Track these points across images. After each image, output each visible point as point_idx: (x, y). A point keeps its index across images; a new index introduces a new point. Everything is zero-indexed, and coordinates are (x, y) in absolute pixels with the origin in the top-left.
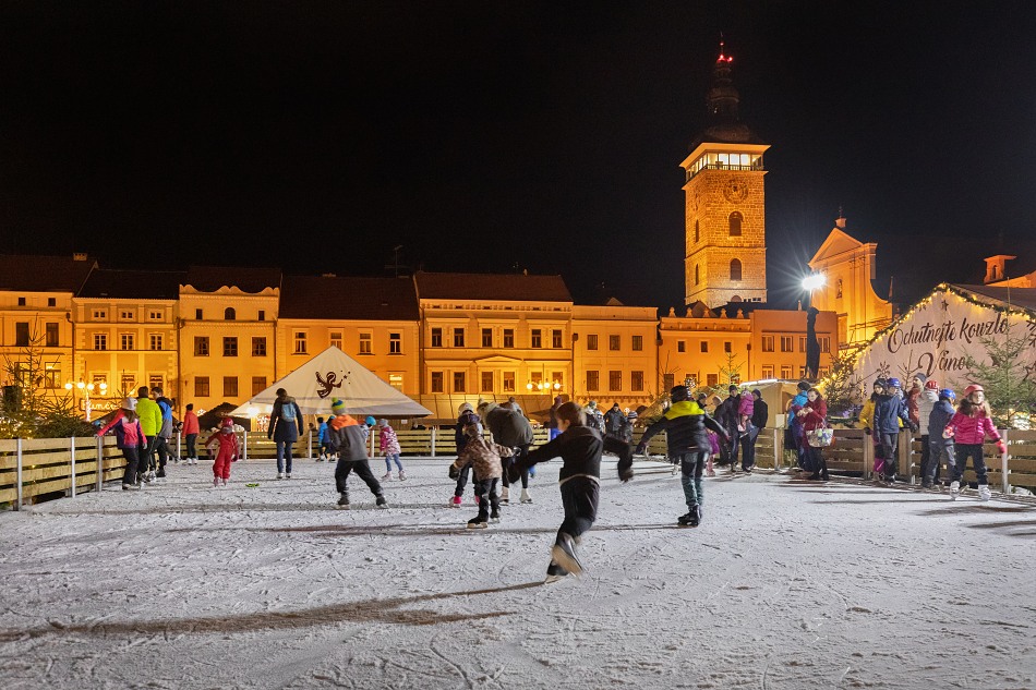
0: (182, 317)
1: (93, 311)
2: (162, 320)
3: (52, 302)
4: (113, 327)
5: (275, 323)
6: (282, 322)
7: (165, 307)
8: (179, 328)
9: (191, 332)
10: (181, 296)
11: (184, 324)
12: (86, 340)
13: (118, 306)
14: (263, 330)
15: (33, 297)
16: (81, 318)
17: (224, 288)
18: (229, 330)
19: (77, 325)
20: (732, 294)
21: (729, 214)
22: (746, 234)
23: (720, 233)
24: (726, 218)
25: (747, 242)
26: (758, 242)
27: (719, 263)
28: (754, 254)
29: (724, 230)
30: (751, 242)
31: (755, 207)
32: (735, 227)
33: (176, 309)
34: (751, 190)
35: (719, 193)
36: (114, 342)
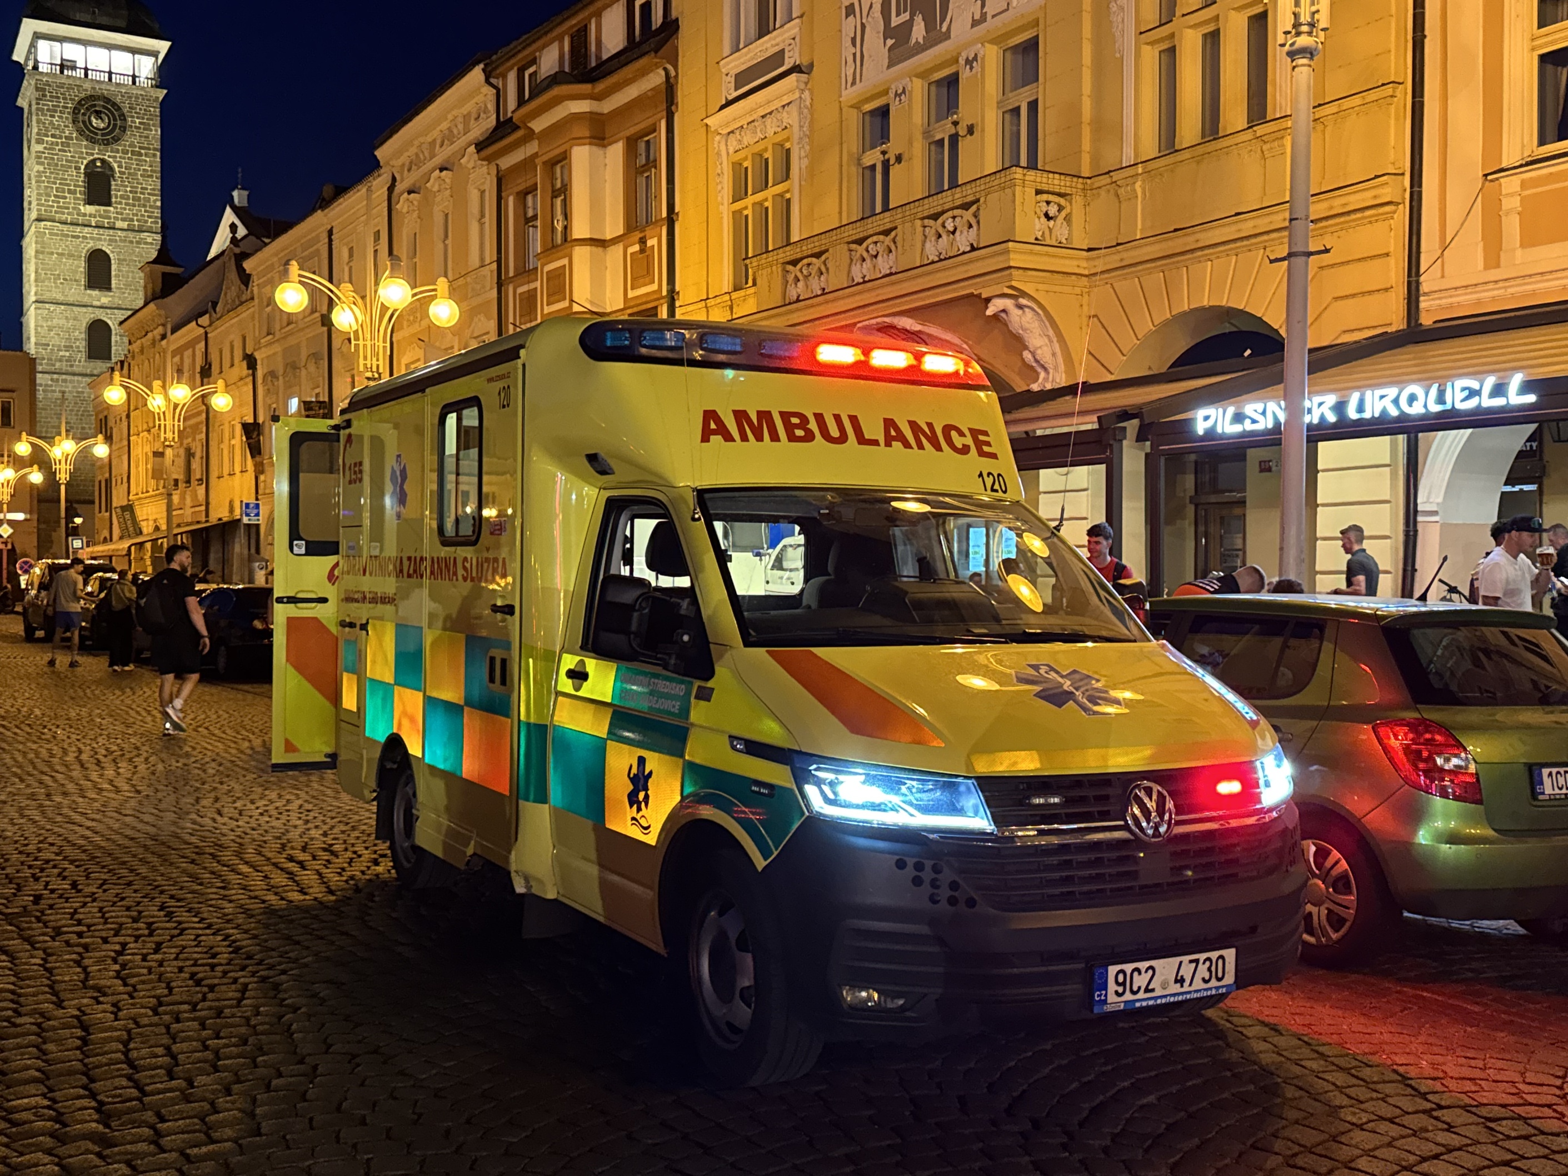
20: (87, 316)
21: (85, 162)
22: (120, 203)
23: (65, 198)
24: (77, 168)
25: (123, 220)
26: (146, 222)
27: (62, 254)
28: (138, 243)
29: (74, 192)
30: (132, 220)
31: (141, 155)
32: (99, 188)
34: (133, 121)
35: (63, 120)
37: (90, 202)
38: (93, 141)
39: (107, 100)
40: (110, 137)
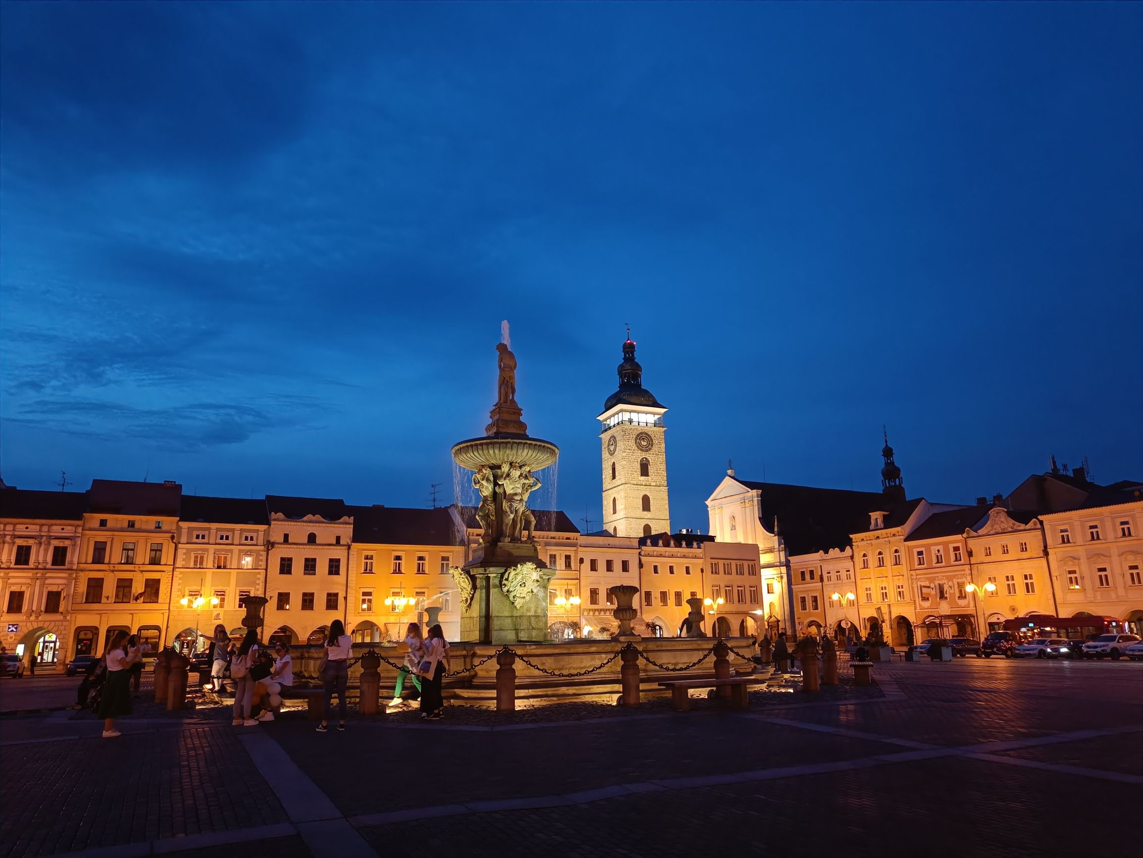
0: (272, 540)
1: (195, 533)
2: (254, 542)
3: (158, 525)
4: (212, 548)
5: (349, 547)
6: (356, 546)
7: (257, 531)
8: (268, 550)
9: (278, 554)
10: (273, 522)
11: (273, 547)
12: (187, 559)
13: (218, 530)
14: (338, 553)
15: (141, 520)
16: (184, 539)
17: (309, 517)
18: (310, 552)
19: (179, 546)
20: (644, 523)
21: (640, 459)
22: (652, 475)
23: (634, 474)
24: (637, 462)
25: (654, 482)
26: (661, 482)
27: (634, 497)
28: (659, 491)
29: (636, 472)
30: (657, 482)
31: (658, 455)
32: (644, 470)
33: (267, 533)
34: (655, 442)
35: (632, 443)
36: (209, 562)
37: (642, 475)
38: (642, 450)
39: (647, 434)
40: (647, 449)
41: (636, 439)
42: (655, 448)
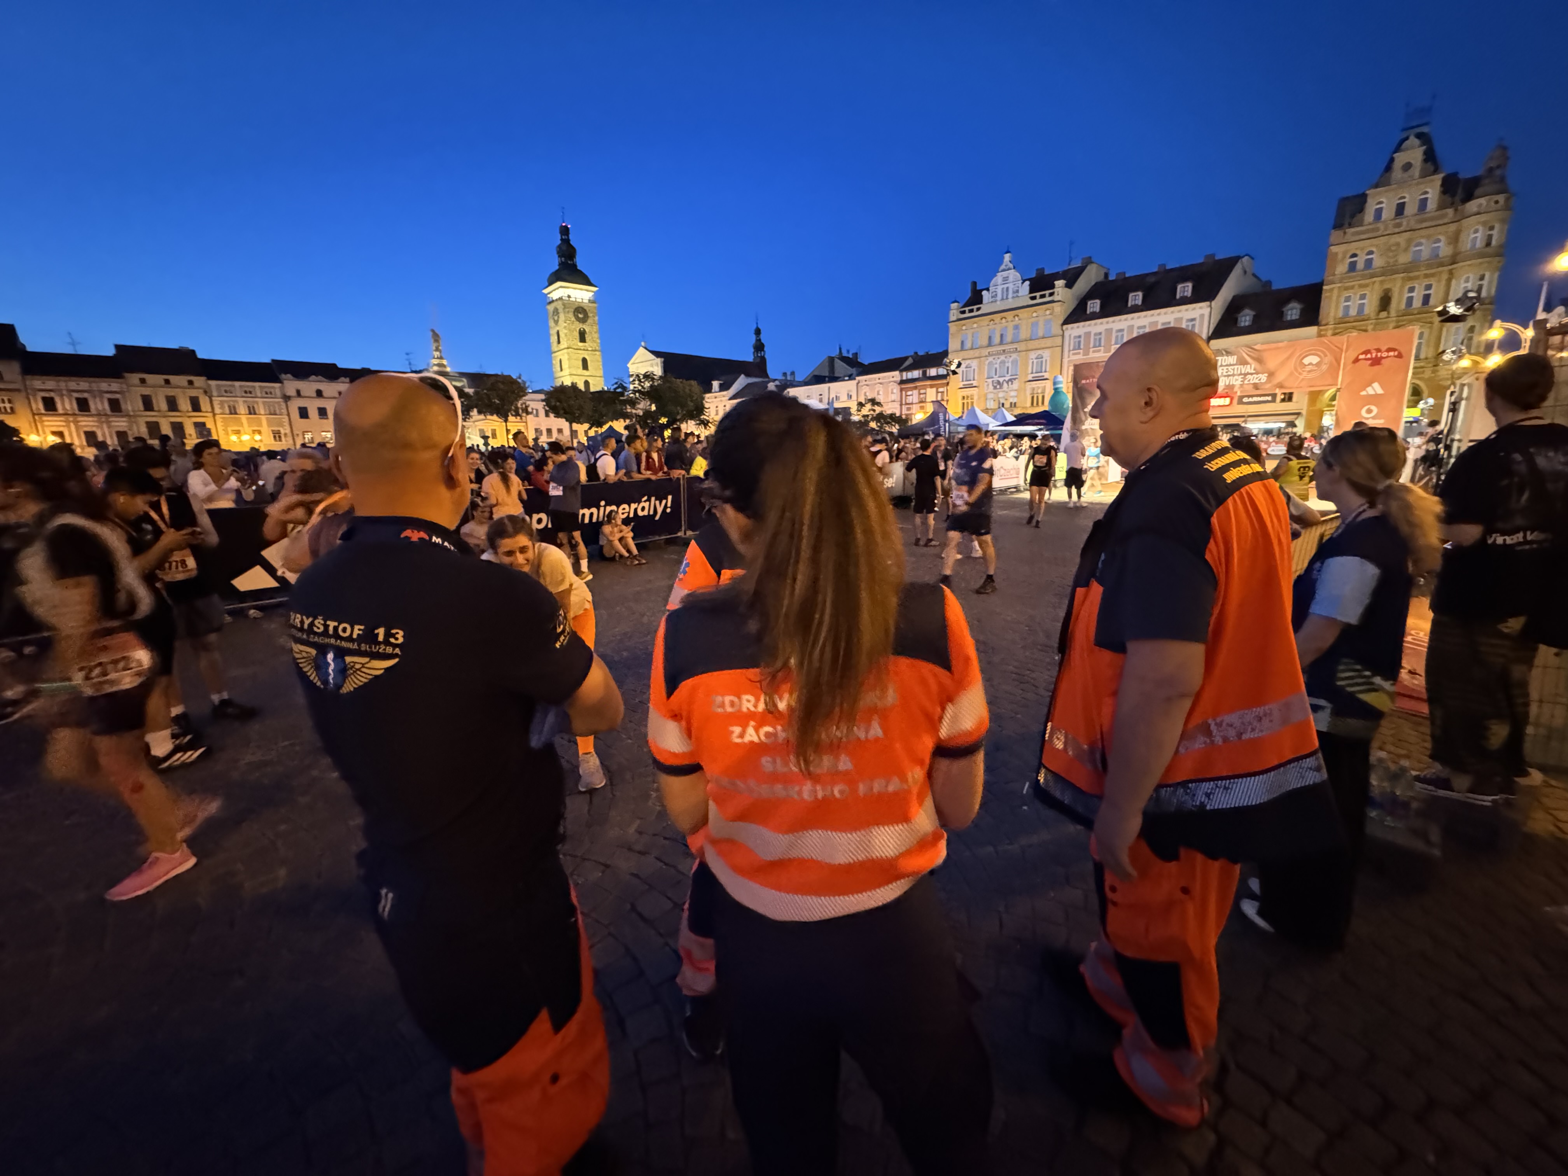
0: (288, 394)
1: (223, 389)
2: (273, 396)
3: (191, 383)
4: (240, 400)
7: (273, 387)
8: (286, 401)
9: (295, 404)
10: (285, 382)
11: (289, 399)
12: (222, 407)
13: (241, 386)
15: (175, 379)
16: (215, 393)
17: (313, 377)
18: (321, 403)
19: (213, 398)
20: (584, 379)
21: (578, 329)
22: (589, 342)
23: (574, 341)
24: (576, 331)
25: (590, 347)
26: (596, 348)
27: (575, 359)
28: (595, 355)
29: (576, 339)
30: (592, 347)
31: (593, 326)
32: (582, 337)
33: (282, 389)
34: (590, 315)
35: (571, 315)
36: (242, 409)
37: (581, 342)
38: (579, 322)
39: (582, 308)
40: (584, 321)
41: (574, 312)
42: (590, 321)
